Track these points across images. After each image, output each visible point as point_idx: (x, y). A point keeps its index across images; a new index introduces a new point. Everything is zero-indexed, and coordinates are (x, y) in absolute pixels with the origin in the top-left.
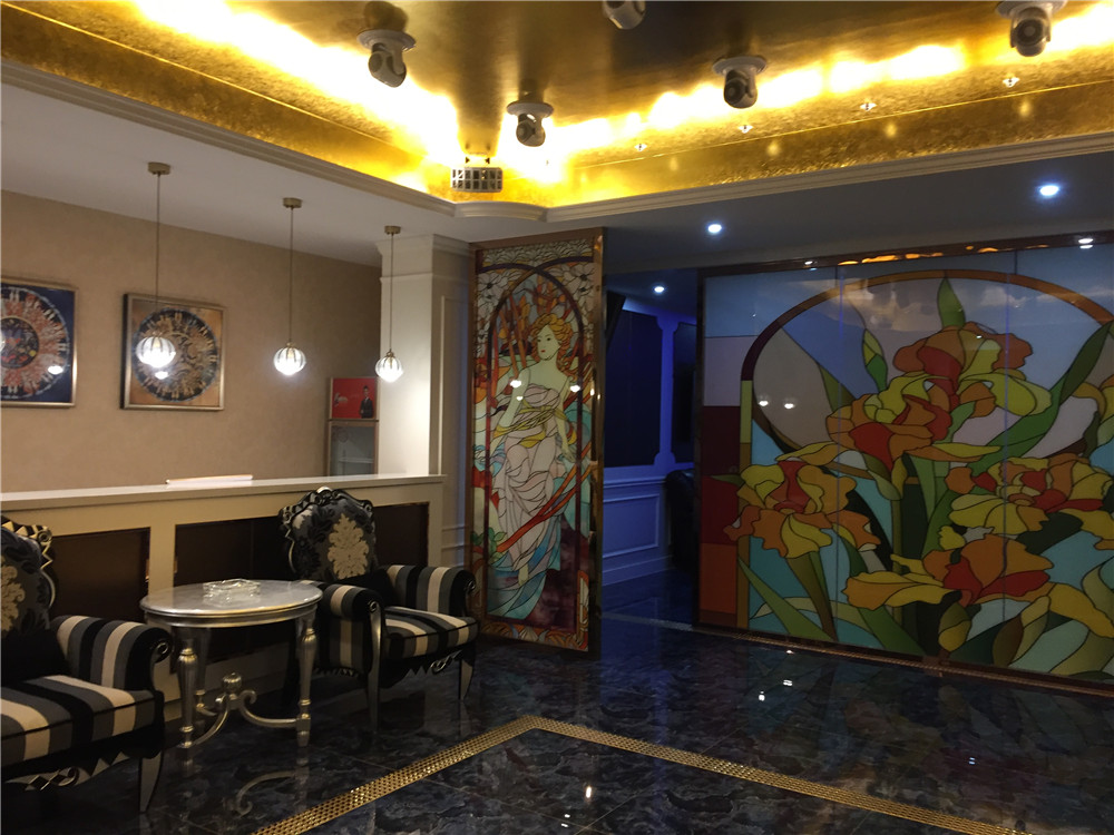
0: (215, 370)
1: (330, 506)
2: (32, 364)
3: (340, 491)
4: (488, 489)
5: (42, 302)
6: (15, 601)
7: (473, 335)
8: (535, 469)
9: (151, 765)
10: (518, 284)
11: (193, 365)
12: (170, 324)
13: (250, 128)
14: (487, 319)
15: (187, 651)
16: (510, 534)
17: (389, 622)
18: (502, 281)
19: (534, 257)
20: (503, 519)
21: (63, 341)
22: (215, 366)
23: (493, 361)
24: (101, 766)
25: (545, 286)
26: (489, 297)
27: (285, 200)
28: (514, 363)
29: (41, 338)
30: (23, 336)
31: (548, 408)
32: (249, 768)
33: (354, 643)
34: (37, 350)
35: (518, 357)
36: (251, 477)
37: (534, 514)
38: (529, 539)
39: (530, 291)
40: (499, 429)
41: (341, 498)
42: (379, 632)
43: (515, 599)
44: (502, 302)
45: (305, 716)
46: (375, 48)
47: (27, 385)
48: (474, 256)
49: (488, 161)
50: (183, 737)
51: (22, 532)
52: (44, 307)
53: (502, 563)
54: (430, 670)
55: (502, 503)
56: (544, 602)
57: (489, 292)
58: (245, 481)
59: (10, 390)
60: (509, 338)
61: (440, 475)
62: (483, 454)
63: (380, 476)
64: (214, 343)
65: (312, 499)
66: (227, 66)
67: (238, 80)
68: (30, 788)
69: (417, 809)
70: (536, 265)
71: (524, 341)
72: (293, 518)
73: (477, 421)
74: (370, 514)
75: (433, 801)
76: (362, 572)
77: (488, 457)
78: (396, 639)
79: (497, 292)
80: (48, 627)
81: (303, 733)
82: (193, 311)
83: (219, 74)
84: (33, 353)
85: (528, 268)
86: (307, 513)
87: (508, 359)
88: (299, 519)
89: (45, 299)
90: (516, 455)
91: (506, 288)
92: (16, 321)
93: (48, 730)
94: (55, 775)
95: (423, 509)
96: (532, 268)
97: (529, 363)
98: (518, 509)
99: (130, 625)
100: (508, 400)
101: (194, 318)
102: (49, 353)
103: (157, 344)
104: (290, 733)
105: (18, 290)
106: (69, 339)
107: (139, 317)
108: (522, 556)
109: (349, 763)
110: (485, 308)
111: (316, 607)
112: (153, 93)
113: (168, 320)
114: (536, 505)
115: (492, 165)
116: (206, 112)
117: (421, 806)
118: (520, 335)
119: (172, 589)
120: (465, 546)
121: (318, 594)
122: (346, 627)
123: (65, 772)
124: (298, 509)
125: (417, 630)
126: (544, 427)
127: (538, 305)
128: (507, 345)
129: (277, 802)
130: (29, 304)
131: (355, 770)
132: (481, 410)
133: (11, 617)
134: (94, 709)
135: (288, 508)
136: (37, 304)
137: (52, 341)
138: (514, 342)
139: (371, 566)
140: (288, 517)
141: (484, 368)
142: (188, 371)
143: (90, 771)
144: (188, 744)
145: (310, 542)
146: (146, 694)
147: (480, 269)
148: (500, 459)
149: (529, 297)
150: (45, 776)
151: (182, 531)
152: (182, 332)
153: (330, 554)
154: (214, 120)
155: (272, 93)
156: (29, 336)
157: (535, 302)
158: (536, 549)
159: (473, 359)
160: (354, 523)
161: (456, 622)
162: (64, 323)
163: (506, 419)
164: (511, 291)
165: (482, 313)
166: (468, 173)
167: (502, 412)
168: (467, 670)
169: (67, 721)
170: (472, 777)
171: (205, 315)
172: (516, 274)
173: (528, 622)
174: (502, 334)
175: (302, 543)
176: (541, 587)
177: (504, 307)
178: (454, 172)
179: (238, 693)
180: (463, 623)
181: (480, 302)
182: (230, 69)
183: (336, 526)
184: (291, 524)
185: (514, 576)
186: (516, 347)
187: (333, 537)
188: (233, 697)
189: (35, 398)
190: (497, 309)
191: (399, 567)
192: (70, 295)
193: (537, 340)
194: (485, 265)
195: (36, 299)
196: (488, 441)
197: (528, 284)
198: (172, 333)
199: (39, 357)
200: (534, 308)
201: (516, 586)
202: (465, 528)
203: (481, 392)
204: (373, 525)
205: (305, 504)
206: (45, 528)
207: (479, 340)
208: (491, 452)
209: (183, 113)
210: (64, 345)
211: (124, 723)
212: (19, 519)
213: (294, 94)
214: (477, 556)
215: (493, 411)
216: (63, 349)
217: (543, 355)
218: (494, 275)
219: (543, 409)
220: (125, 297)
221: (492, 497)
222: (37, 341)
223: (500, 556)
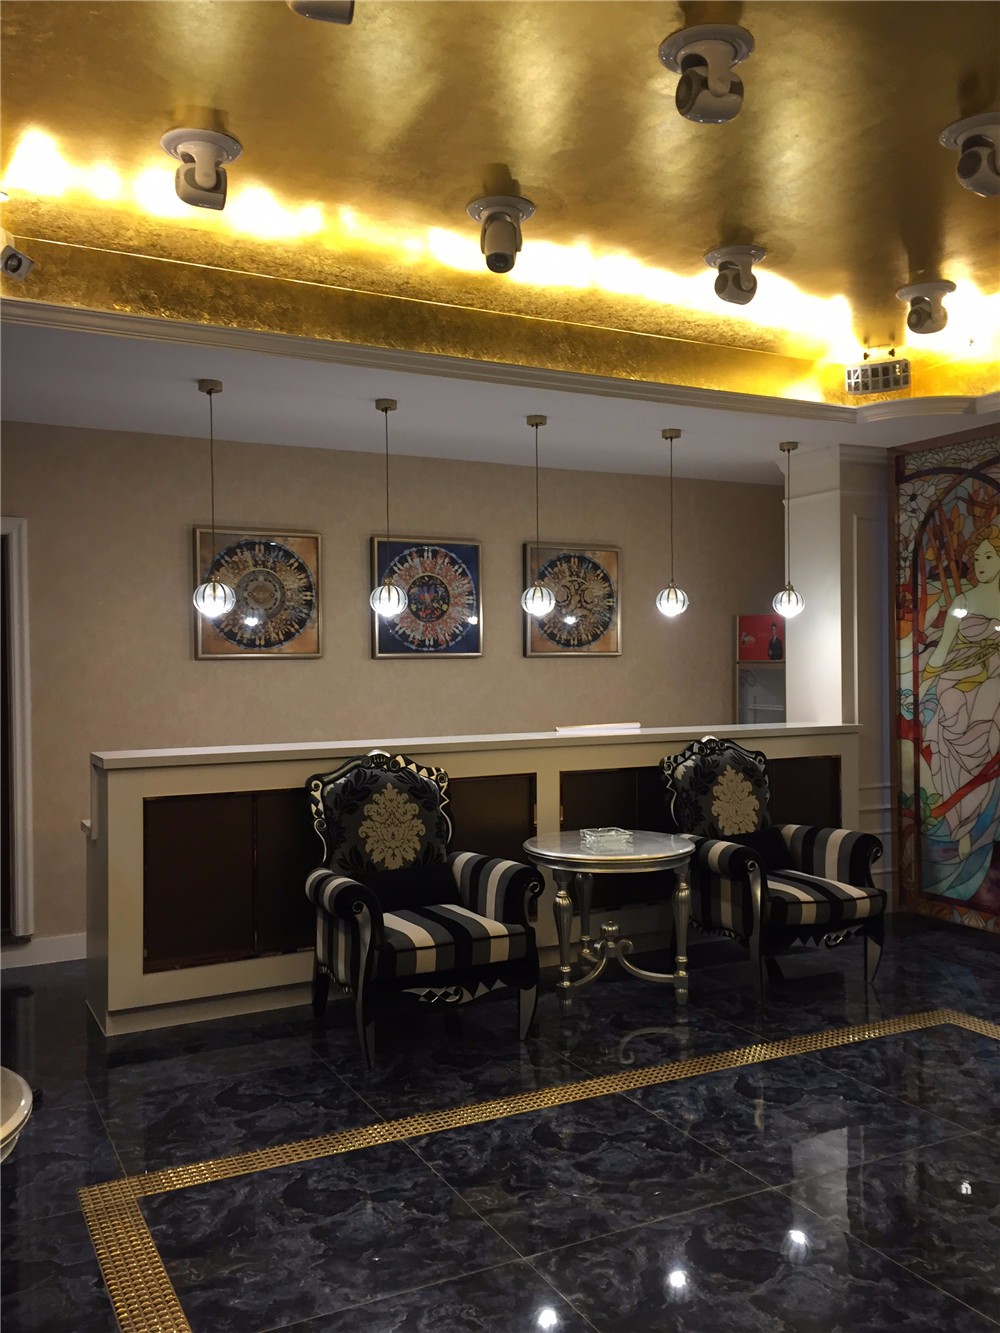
0: (611, 614)
1: (714, 757)
2: (445, 617)
3: (728, 740)
4: (917, 741)
5: (451, 558)
6: (418, 835)
7: (895, 557)
8: (974, 717)
9: (528, 996)
10: (948, 493)
11: (590, 611)
12: (566, 570)
13: (615, 368)
14: (911, 538)
15: (562, 893)
16: (947, 795)
17: (772, 885)
18: (929, 490)
19: (970, 457)
20: (937, 778)
21: (470, 593)
22: (611, 609)
23: (920, 587)
24: (482, 990)
25: (982, 492)
26: (914, 511)
27: (664, 431)
28: (946, 588)
29: (451, 592)
30: (436, 592)
31: (990, 642)
32: (625, 1018)
33: (733, 903)
34: (448, 604)
35: (950, 582)
36: (639, 725)
37: (976, 772)
38: (971, 803)
39: (964, 500)
40: (929, 669)
41: (728, 748)
42: (759, 893)
43: (954, 876)
44: (929, 515)
45: (682, 973)
46: (722, 268)
47: (441, 637)
48: (893, 463)
49: (892, 353)
50: (561, 977)
51: (424, 773)
52: (453, 562)
53: (937, 831)
54: (822, 943)
55: (935, 759)
56: (991, 881)
57: (914, 505)
58: (632, 729)
59: (427, 643)
60: (938, 558)
61: (857, 724)
62: (911, 699)
63: (789, 725)
64: (610, 585)
65: (696, 748)
66: (587, 311)
67: (601, 321)
68: (422, 999)
69: (783, 1081)
70: (970, 466)
71: (957, 562)
72: (675, 769)
73: (903, 661)
74: (762, 767)
75: (802, 1077)
76: (752, 829)
77: (916, 703)
78: (779, 905)
79: (923, 504)
80: (445, 860)
81: (681, 991)
82: (588, 555)
83: (582, 320)
84: (445, 607)
85: (960, 472)
86: (690, 763)
87: (937, 584)
88: (681, 769)
89: (453, 555)
90: (951, 700)
91: (934, 498)
92: (430, 577)
93: (434, 950)
94: (442, 991)
95: (834, 763)
96: (966, 471)
97: (964, 588)
98: (956, 767)
99: (508, 863)
100: (939, 633)
101: (590, 561)
102: (458, 606)
103: (538, 594)
104: (669, 989)
105: (431, 548)
106: (475, 592)
107: (536, 567)
108: (962, 823)
109: (724, 1028)
110: (908, 524)
111: (688, 860)
112: (520, 352)
113: (565, 566)
114: (976, 762)
115: (899, 356)
116: (570, 360)
117: (788, 1080)
118: (952, 553)
119: (558, 833)
120: (891, 810)
121: (691, 848)
122: (726, 885)
123: (451, 990)
124: (680, 759)
125: (802, 896)
126: (985, 665)
127: (974, 516)
128: (936, 567)
129: (644, 1051)
130: (440, 561)
131: (729, 1034)
132: (906, 647)
133: (415, 849)
134: (474, 936)
135: (669, 758)
136: (447, 560)
137: (460, 594)
138: (945, 563)
139: (762, 824)
140: (669, 767)
141: (909, 596)
142: (585, 616)
143: (473, 993)
144: (566, 984)
145: (693, 794)
146: (519, 928)
147: (901, 478)
148: (931, 705)
149: (963, 507)
150: (434, 990)
151: (565, 777)
152: (578, 577)
153: (713, 808)
154: (580, 367)
155: (636, 327)
156: (441, 591)
157: (970, 511)
158: (979, 815)
159: (895, 588)
160: (741, 775)
161: (855, 892)
162: (470, 576)
163: (937, 658)
164: (940, 502)
165: (905, 531)
166: (864, 371)
167: (931, 649)
168: (874, 949)
169: (450, 944)
170: (854, 1061)
171: (599, 558)
172: (946, 480)
173: (973, 904)
174: (930, 555)
175: (684, 795)
176: (987, 864)
177: (931, 522)
178: (849, 372)
179: (616, 941)
180: (864, 894)
181: (903, 517)
182: (590, 313)
183: (720, 778)
184: (672, 775)
185: (952, 848)
186: (947, 569)
187: (716, 790)
188: (611, 944)
189: (448, 649)
190: (924, 525)
191: (794, 827)
192: (476, 549)
193: (973, 559)
194: (907, 473)
195: (446, 556)
196: (916, 684)
197: (961, 492)
198: (569, 579)
199: (450, 610)
200: (969, 520)
201: (957, 860)
202: (891, 787)
203: (906, 625)
204: (766, 778)
205: (688, 754)
206: (443, 770)
207: (902, 563)
208: (921, 697)
209: (549, 366)
210: (471, 597)
211: (499, 952)
212: (423, 761)
213: (657, 324)
214: (907, 821)
215: (921, 647)
216: (471, 602)
217: (981, 577)
218: (918, 483)
219: (983, 643)
220: (524, 546)
221: (922, 751)
222: (448, 596)
223: (935, 822)
